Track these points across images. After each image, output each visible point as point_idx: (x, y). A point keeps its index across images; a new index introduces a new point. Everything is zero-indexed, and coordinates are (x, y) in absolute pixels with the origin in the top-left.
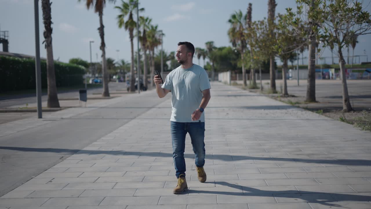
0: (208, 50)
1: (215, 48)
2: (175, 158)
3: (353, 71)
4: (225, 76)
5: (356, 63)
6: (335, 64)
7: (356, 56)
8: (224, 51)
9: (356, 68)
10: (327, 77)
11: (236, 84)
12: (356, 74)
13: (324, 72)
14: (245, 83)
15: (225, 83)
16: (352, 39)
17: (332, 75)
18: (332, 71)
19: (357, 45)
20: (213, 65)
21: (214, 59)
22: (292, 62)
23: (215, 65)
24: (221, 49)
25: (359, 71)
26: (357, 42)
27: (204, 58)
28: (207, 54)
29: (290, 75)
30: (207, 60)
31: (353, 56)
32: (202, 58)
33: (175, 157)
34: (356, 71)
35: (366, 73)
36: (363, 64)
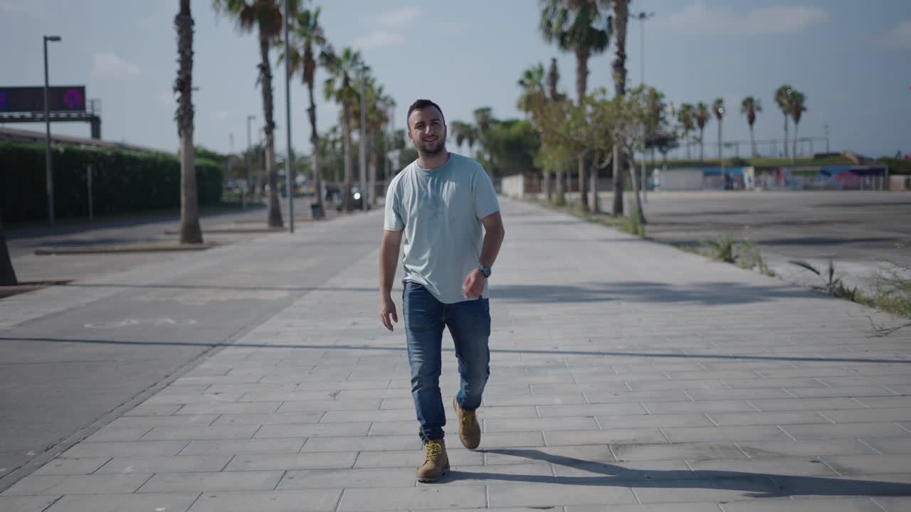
0: (479, 128)
1: (496, 122)
2: (419, 392)
3: (794, 173)
4: (514, 185)
5: (802, 154)
6: (758, 156)
7: (803, 140)
8: (515, 130)
9: (801, 165)
10: (735, 185)
11: (536, 200)
12: (801, 179)
13: (732, 175)
14: (550, 196)
15: (515, 198)
16: (794, 103)
17: (750, 181)
18: (749, 173)
19: (804, 115)
20: (491, 160)
21: (493, 146)
22: (664, 153)
23: (496, 161)
24: (508, 124)
25: (806, 173)
26: (804, 109)
27: (471, 144)
28: (477, 136)
29: (656, 181)
30: (477, 147)
31: (795, 141)
32: (465, 143)
33: (416, 391)
34: (801, 173)
35: (823, 177)
36: (819, 157)
